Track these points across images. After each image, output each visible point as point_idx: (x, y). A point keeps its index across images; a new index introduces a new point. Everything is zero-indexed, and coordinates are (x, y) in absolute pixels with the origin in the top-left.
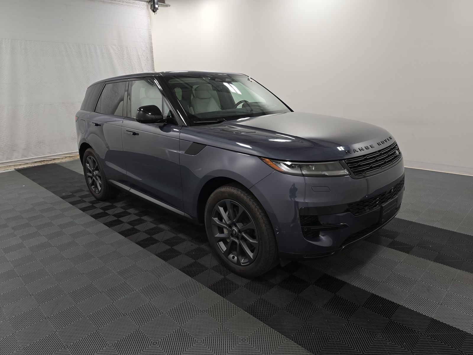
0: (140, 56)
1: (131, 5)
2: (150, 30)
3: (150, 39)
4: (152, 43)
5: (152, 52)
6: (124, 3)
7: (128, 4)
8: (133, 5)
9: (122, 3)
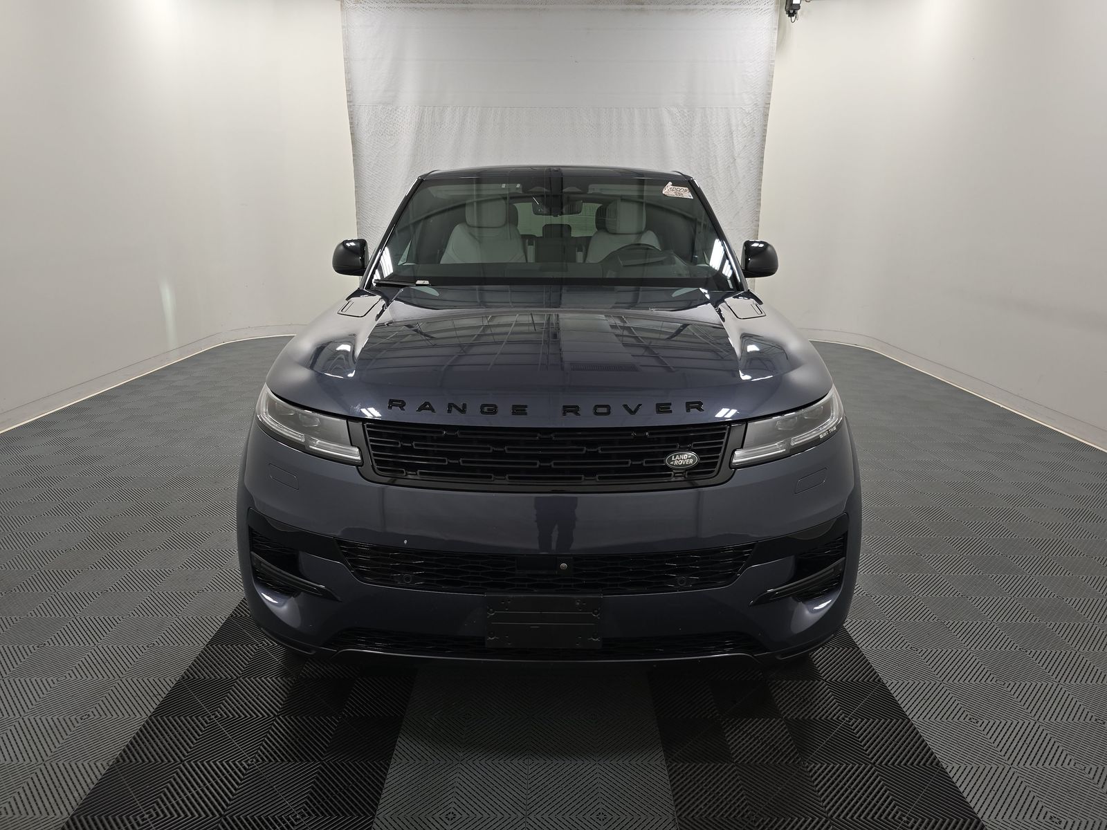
0: (734, 128)
1: (734, 7)
2: (773, 61)
3: (769, 84)
4: (770, 94)
5: (766, 115)
6: (718, 7)
7: (728, 7)
8: (741, 7)
9: (712, 7)
